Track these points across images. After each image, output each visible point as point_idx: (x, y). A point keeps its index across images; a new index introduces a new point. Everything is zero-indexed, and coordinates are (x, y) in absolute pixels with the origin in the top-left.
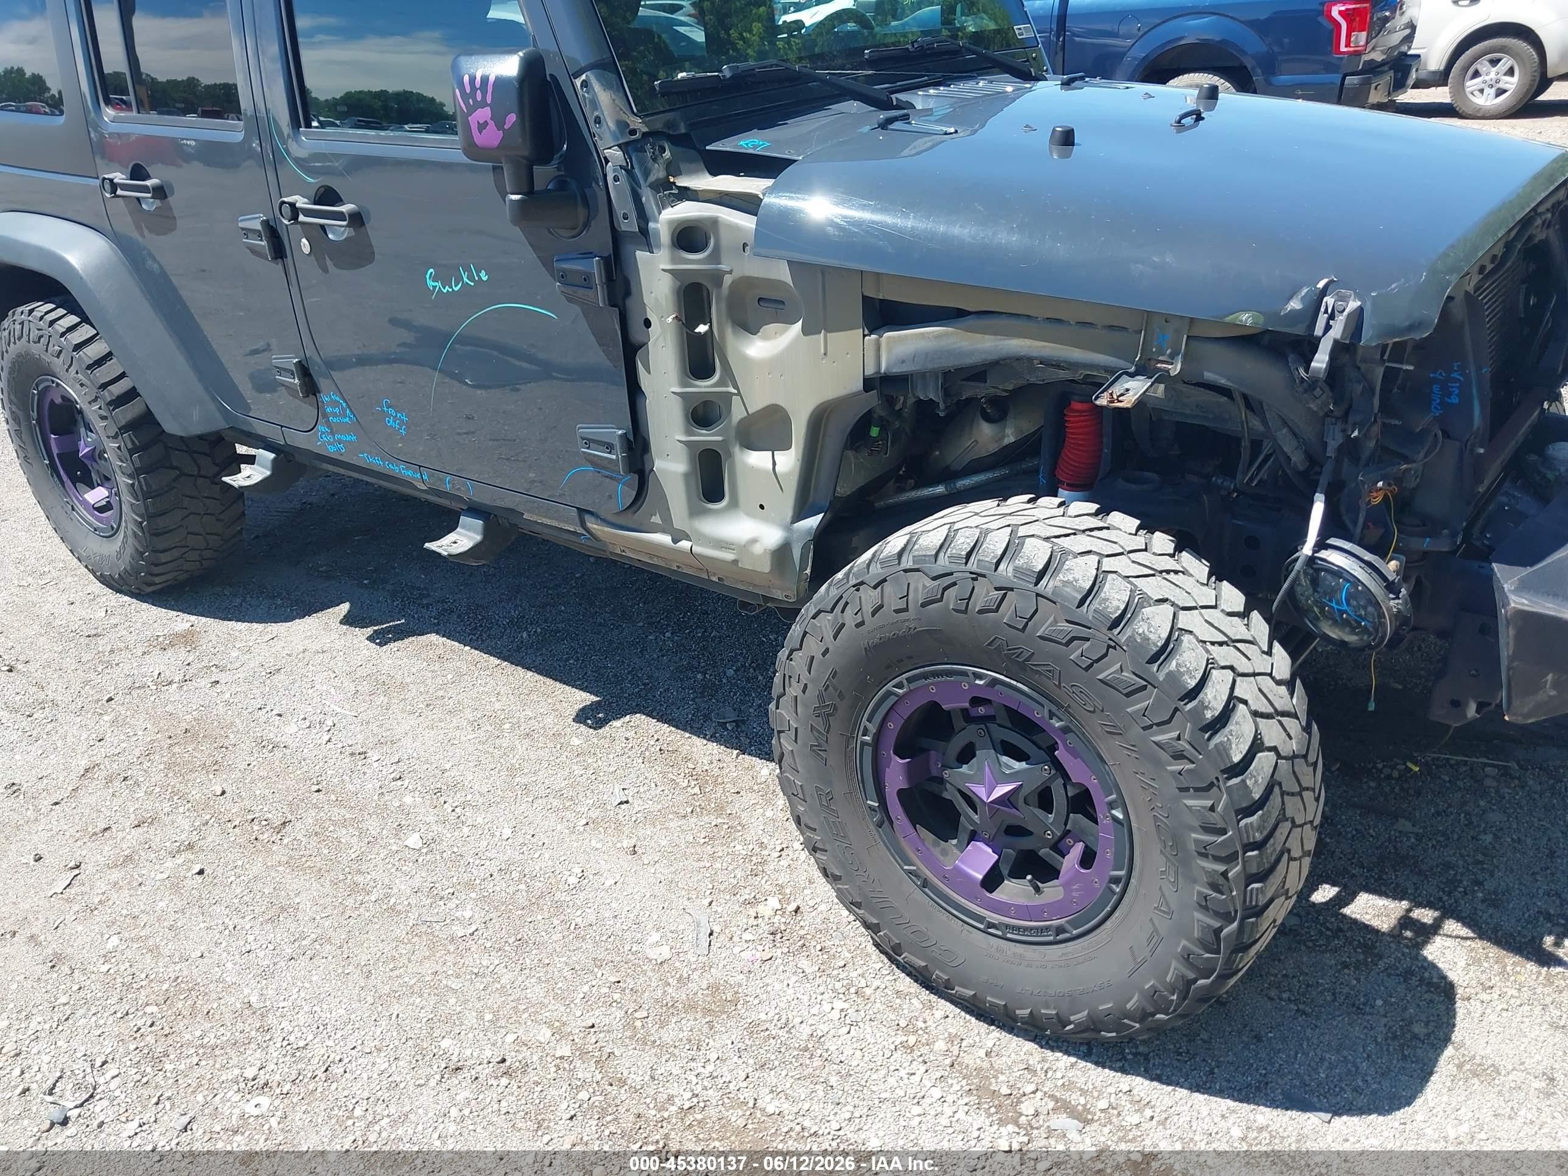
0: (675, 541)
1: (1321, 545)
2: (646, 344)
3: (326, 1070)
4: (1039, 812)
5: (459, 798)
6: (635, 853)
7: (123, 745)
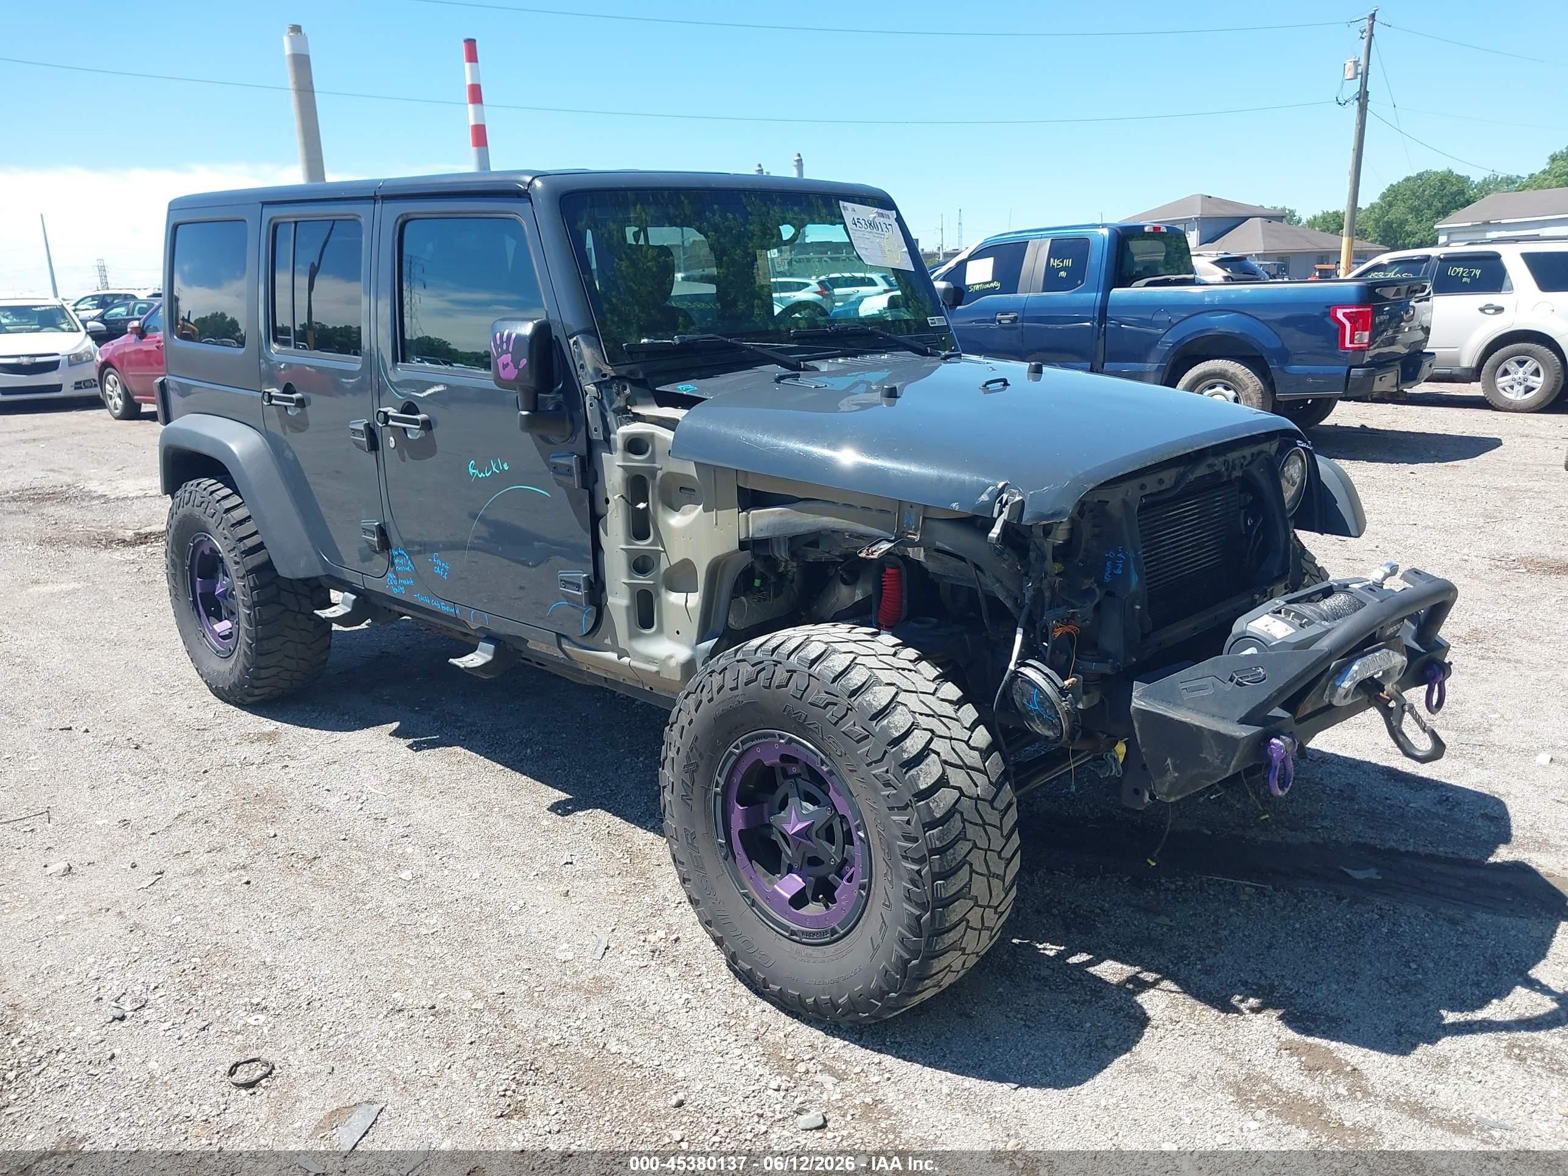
0: (619, 658)
1: (1021, 663)
2: (606, 515)
3: (309, 1004)
4: (826, 844)
5: (449, 851)
6: (567, 895)
7: (209, 801)
